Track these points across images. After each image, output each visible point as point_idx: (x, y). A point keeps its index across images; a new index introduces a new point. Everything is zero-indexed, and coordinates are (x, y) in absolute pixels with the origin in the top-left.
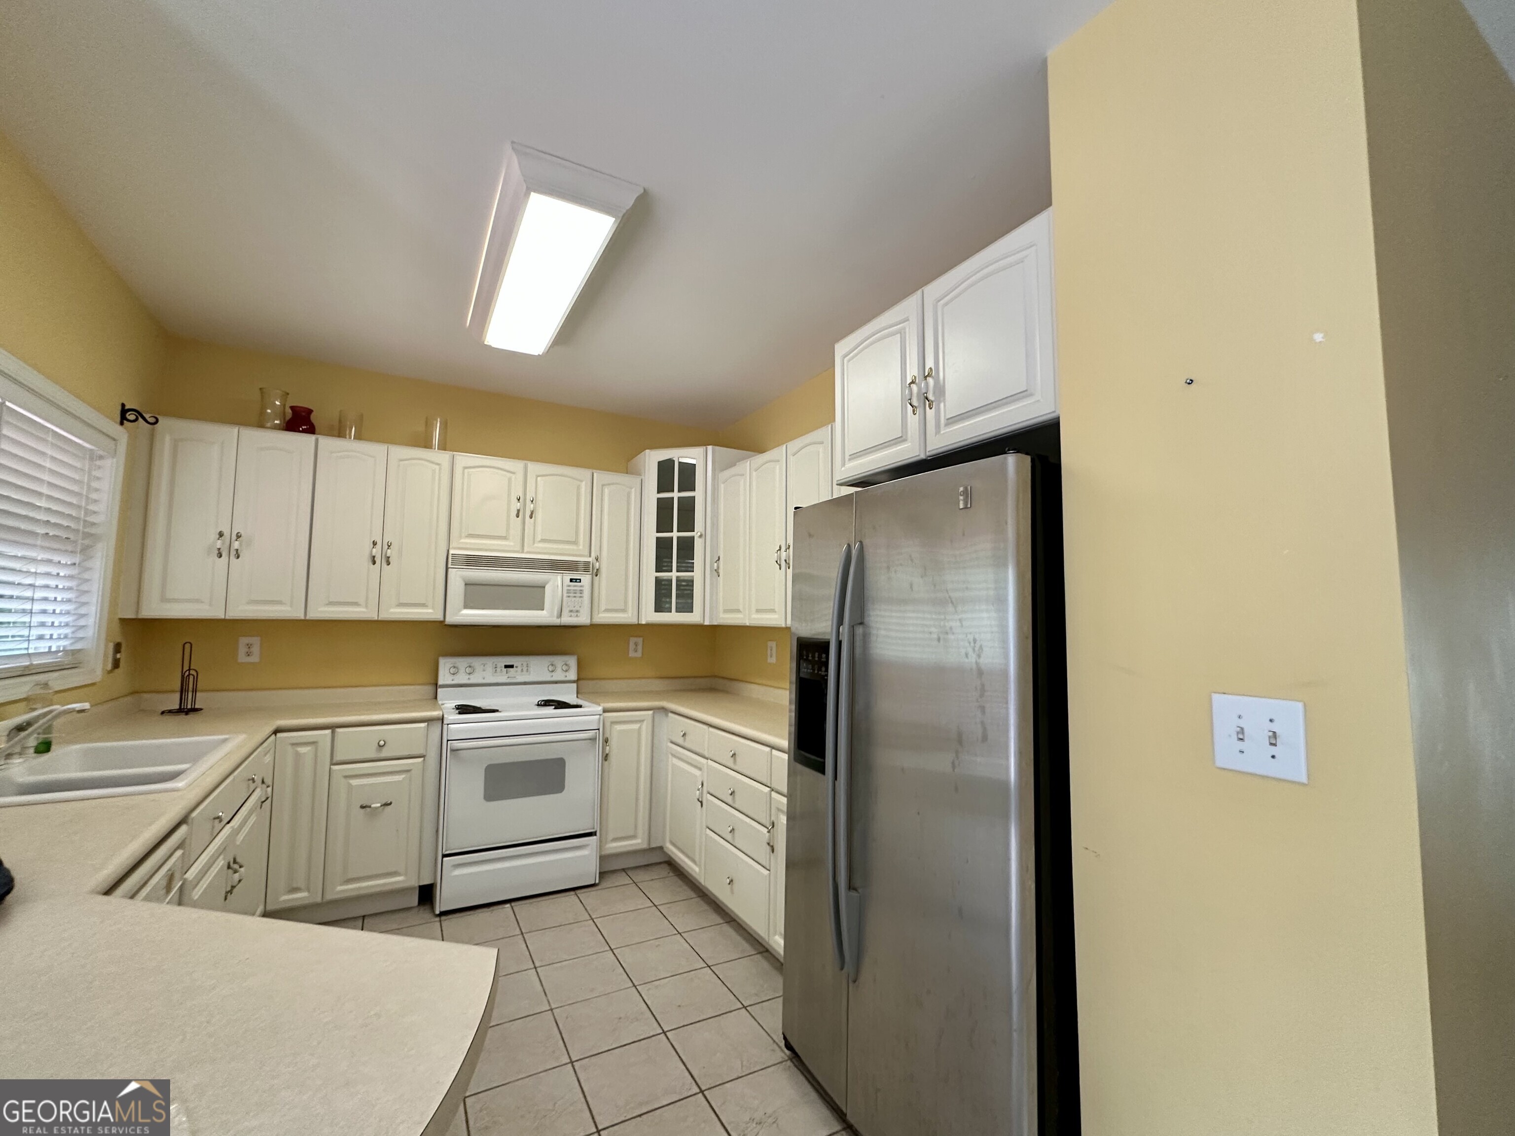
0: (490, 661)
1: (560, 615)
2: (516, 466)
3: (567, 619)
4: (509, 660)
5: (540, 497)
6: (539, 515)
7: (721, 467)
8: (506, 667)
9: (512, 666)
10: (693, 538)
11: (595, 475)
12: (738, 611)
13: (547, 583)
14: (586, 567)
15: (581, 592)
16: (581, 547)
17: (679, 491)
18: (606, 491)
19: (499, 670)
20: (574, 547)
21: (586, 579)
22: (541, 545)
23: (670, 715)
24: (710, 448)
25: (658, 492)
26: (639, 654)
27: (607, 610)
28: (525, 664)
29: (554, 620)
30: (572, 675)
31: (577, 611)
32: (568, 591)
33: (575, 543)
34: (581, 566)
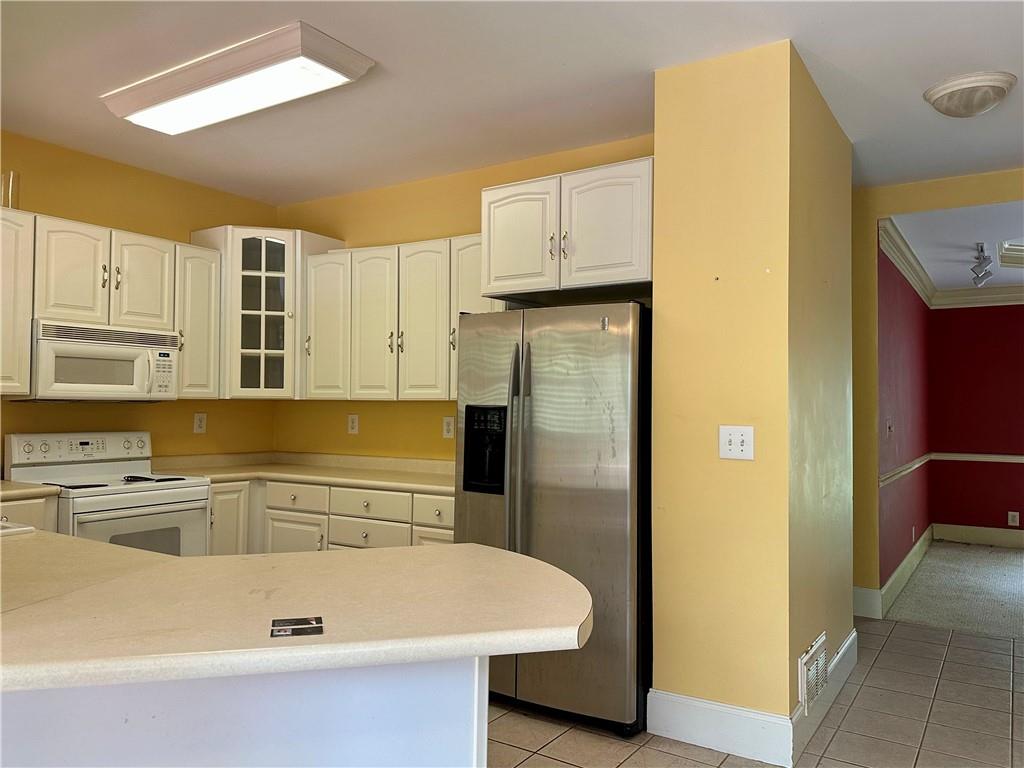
0: (65, 438)
1: (150, 391)
2: (102, 232)
3: (156, 395)
4: (84, 438)
5: (126, 267)
6: (125, 287)
7: (310, 251)
8: (82, 444)
9: (87, 444)
10: (283, 317)
11: (178, 247)
12: (338, 387)
13: (136, 357)
14: (173, 342)
15: (170, 366)
16: (165, 321)
17: (267, 270)
18: (189, 265)
19: (74, 447)
20: (159, 321)
21: (174, 353)
22: (128, 318)
23: (268, 483)
24: (299, 232)
25: (244, 269)
26: (203, 430)
27: (190, 386)
28: (100, 441)
29: (143, 395)
30: (147, 452)
31: (166, 386)
32: (158, 366)
33: (160, 316)
34: (168, 341)
